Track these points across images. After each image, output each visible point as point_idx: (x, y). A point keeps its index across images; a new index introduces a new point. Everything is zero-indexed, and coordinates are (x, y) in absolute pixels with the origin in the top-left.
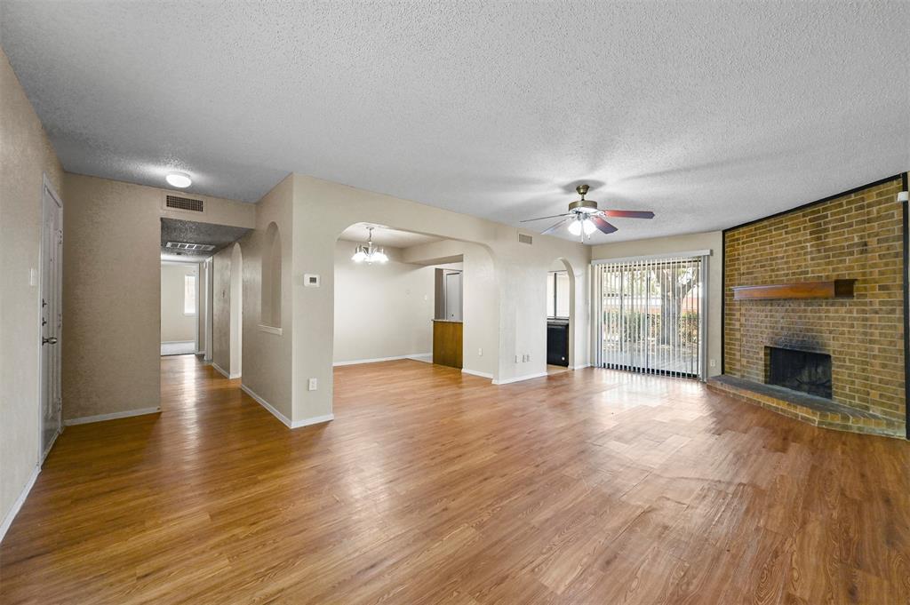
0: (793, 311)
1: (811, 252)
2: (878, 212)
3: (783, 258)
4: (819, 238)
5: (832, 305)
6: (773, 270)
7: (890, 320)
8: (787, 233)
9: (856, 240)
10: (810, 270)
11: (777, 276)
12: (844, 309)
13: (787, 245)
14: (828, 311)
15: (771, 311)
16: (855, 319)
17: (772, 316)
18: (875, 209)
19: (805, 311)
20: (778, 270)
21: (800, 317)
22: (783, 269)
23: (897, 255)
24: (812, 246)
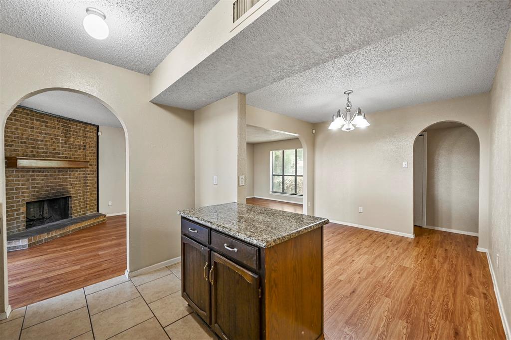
0: (51, 175)
1: (62, 143)
2: (90, 135)
3: (42, 141)
4: (66, 137)
5: (72, 172)
6: (34, 148)
7: (92, 177)
8: (46, 126)
9: (82, 144)
10: (61, 152)
11: (38, 152)
12: (77, 173)
13: (45, 134)
14: (70, 175)
15: (32, 176)
16: (82, 177)
17: (32, 180)
18: (89, 133)
19: (58, 175)
20: (38, 148)
21: (55, 179)
22: (43, 149)
23: (94, 153)
24: (62, 140)
